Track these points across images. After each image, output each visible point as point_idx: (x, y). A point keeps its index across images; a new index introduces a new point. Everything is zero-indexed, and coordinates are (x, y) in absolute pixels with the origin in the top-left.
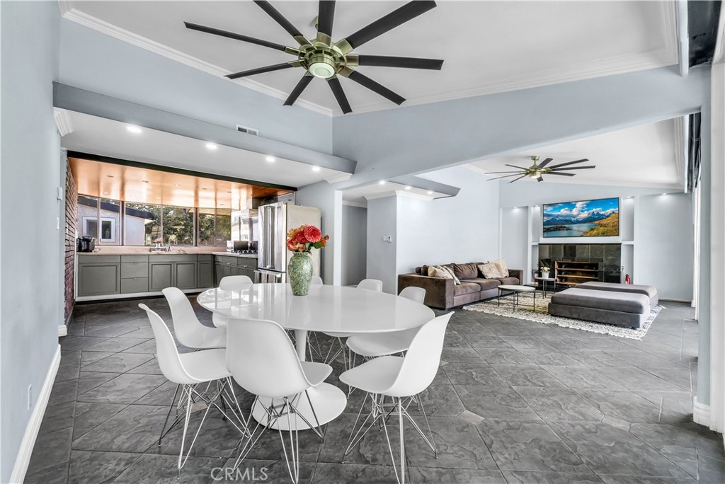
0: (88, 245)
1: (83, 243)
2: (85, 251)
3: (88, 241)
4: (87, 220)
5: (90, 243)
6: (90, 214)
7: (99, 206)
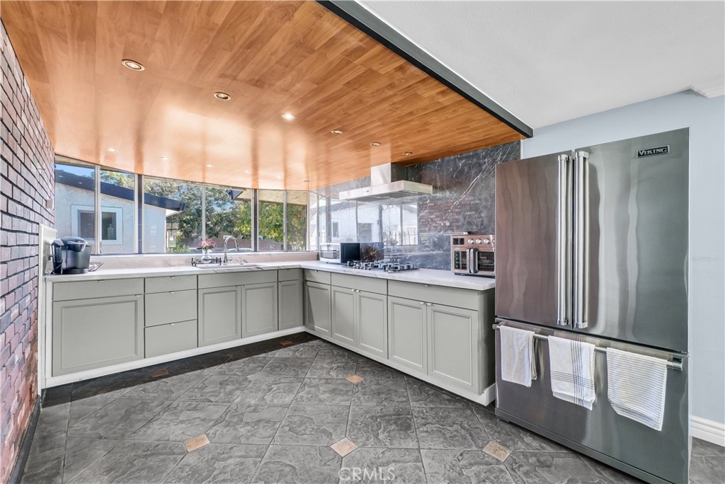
0: (75, 257)
1: (64, 255)
2: (67, 272)
3: (73, 248)
4: (79, 211)
5: (80, 254)
6: (83, 201)
7: (98, 188)
